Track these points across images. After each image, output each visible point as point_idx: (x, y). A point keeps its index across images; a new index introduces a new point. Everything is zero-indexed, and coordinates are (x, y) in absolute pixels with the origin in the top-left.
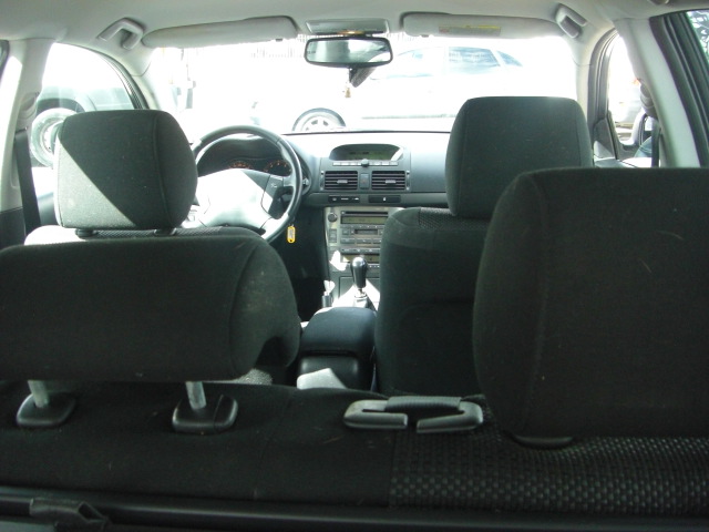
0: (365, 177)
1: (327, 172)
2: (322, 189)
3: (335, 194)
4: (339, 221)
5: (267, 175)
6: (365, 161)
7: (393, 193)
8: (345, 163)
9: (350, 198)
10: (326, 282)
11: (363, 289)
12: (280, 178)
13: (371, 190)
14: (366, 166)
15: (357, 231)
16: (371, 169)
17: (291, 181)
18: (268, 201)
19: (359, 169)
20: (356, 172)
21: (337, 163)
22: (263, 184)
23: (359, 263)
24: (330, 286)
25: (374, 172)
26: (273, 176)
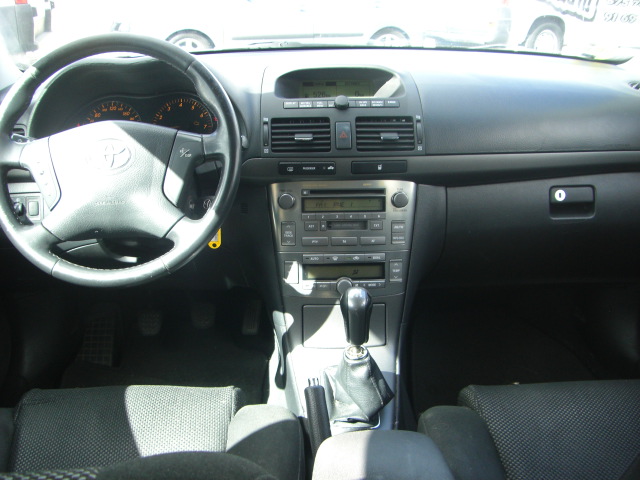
0: (343, 128)
1: (274, 121)
2: (266, 151)
3: (291, 160)
4: (298, 207)
5: (171, 131)
6: (340, 99)
7: (395, 158)
8: (305, 103)
9: (318, 167)
10: (278, 316)
11: (364, 345)
12: (196, 137)
13: (355, 152)
14: (343, 108)
15: (330, 224)
16: (353, 114)
17: (220, 142)
18: (175, 185)
19: (333, 115)
20: (326, 120)
21: (290, 103)
22: (162, 150)
23: (357, 300)
24: (284, 321)
25: (359, 119)
26: (182, 134)
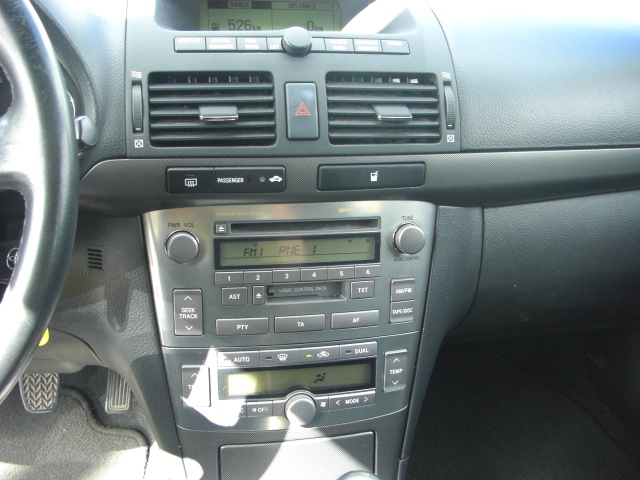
0: (301, 96)
1: (155, 77)
2: (139, 143)
3: (191, 160)
4: (208, 258)
6: (296, 35)
9: (251, 177)
13: (325, 145)
14: (299, 53)
15: (271, 291)
16: (319, 67)
19: (278, 67)
20: (265, 76)
21: (188, 40)
25: (331, 77)
